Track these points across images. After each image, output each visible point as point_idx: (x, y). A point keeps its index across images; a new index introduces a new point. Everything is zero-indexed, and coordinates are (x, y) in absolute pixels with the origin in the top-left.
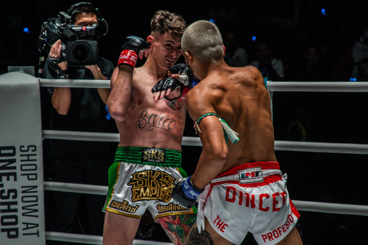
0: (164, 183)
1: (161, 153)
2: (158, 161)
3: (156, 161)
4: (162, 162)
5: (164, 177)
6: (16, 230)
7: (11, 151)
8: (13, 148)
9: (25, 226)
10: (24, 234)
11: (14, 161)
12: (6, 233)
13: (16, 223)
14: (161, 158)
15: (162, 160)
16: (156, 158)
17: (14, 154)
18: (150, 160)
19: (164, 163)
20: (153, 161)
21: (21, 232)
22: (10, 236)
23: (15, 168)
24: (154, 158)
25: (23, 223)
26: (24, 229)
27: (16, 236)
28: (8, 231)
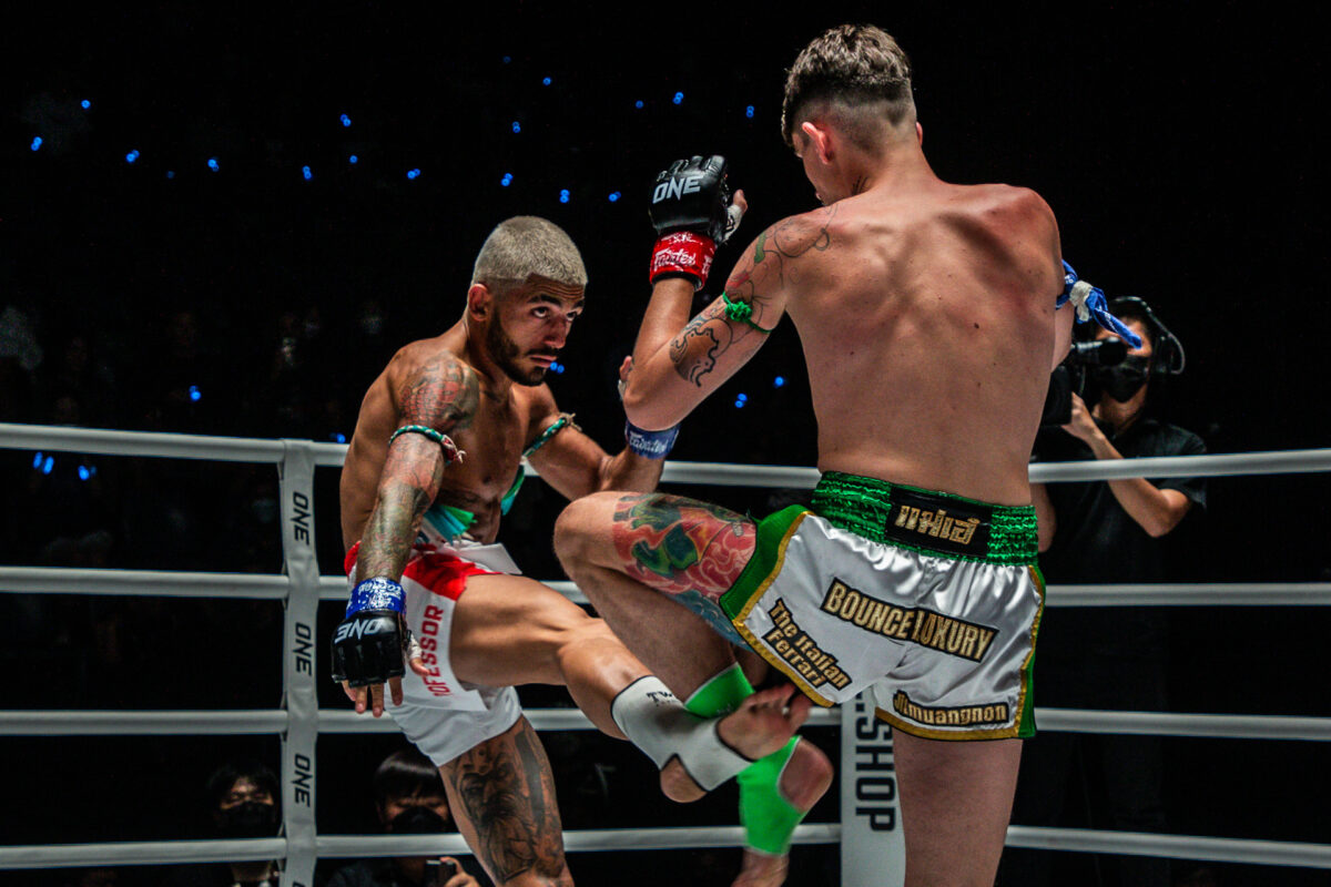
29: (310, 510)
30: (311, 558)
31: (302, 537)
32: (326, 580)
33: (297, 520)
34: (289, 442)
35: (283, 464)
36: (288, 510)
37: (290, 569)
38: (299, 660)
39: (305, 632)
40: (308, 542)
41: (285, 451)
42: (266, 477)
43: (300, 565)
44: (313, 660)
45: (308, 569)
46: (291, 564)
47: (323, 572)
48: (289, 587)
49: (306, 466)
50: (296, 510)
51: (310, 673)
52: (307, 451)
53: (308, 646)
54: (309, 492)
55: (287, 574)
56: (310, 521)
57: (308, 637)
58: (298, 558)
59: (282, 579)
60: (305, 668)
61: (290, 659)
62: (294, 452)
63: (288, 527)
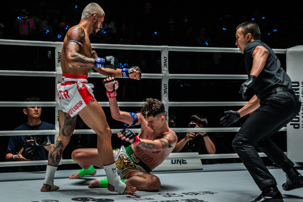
2: (135, 161)
6: (299, 125)
7: (297, 84)
8: (298, 83)
11: (298, 89)
12: (293, 126)
13: (298, 121)
14: (137, 161)
15: (137, 162)
16: (135, 159)
17: (298, 86)
18: (132, 158)
21: (301, 126)
22: (295, 128)
23: (298, 93)
27: (298, 128)
28: (294, 125)
29: (167, 60)
30: (167, 70)
31: (165, 66)
32: (170, 75)
33: (165, 62)
34: (163, 46)
35: (162, 51)
36: (163, 60)
37: (163, 73)
38: (165, 91)
39: (166, 86)
40: (167, 67)
41: (162, 48)
42: (158, 54)
43: (165, 72)
44: (168, 91)
45: (167, 73)
46: (163, 72)
47: (170, 73)
48: (162, 76)
49: (167, 51)
50: (164, 60)
51: (167, 94)
52: (167, 48)
53: (166, 89)
54: (167, 57)
55: (162, 74)
56: (167, 63)
57: (167, 87)
58: (165, 70)
59: (161, 75)
60: (166, 93)
61: (163, 91)
62: (164, 48)
63: (163, 64)
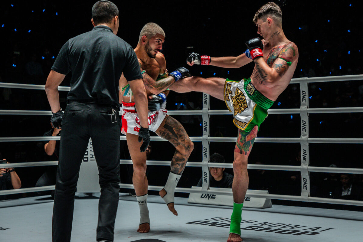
0: (241, 104)
1: (253, 90)
2: (250, 93)
3: (249, 92)
4: (250, 95)
5: (243, 101)
6: (87, 158)
9: (92, 156)
10: (91, 160)
15: (252, 94)
18: (247, 90)
19: (251, 96)
20: (248, 91)
21: (89, 159)
24: (249, 90)
25: (91, 155)
26: (91, 158)
27: (87, 161)
